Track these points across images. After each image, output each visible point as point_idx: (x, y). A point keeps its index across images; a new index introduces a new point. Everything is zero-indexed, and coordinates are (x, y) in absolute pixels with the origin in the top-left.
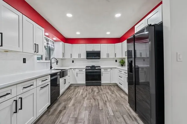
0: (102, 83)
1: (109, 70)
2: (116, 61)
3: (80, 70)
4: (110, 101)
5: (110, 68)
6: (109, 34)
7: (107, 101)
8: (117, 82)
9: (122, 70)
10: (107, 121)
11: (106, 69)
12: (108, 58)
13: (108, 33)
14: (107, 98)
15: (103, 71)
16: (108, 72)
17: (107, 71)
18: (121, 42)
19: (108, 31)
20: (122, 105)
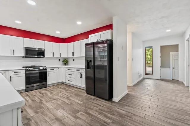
0: (48, 84)
1: (55, 69)
2: (59, 60)
3: (17, 72)
4: (71, 96)
5: (57, 67)
6: (58, 34)
7: (68, 97)
8: (64, 81)
9: (71, 68)
10: (83, 108)
11: (52, 69)
12: (53, 57)
13: (58, 32)
14: (66, 95)
15: (49, 70)
16: (54, 72)
17: (53, 70)
18: (67, 43)
19: (59, 30)
20: (82, 95)
